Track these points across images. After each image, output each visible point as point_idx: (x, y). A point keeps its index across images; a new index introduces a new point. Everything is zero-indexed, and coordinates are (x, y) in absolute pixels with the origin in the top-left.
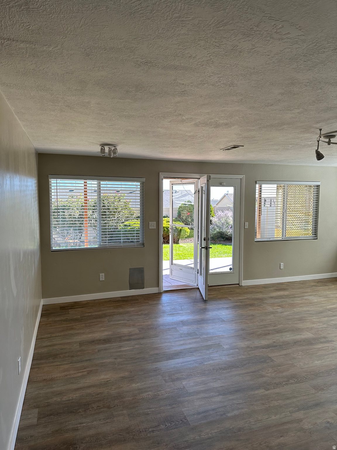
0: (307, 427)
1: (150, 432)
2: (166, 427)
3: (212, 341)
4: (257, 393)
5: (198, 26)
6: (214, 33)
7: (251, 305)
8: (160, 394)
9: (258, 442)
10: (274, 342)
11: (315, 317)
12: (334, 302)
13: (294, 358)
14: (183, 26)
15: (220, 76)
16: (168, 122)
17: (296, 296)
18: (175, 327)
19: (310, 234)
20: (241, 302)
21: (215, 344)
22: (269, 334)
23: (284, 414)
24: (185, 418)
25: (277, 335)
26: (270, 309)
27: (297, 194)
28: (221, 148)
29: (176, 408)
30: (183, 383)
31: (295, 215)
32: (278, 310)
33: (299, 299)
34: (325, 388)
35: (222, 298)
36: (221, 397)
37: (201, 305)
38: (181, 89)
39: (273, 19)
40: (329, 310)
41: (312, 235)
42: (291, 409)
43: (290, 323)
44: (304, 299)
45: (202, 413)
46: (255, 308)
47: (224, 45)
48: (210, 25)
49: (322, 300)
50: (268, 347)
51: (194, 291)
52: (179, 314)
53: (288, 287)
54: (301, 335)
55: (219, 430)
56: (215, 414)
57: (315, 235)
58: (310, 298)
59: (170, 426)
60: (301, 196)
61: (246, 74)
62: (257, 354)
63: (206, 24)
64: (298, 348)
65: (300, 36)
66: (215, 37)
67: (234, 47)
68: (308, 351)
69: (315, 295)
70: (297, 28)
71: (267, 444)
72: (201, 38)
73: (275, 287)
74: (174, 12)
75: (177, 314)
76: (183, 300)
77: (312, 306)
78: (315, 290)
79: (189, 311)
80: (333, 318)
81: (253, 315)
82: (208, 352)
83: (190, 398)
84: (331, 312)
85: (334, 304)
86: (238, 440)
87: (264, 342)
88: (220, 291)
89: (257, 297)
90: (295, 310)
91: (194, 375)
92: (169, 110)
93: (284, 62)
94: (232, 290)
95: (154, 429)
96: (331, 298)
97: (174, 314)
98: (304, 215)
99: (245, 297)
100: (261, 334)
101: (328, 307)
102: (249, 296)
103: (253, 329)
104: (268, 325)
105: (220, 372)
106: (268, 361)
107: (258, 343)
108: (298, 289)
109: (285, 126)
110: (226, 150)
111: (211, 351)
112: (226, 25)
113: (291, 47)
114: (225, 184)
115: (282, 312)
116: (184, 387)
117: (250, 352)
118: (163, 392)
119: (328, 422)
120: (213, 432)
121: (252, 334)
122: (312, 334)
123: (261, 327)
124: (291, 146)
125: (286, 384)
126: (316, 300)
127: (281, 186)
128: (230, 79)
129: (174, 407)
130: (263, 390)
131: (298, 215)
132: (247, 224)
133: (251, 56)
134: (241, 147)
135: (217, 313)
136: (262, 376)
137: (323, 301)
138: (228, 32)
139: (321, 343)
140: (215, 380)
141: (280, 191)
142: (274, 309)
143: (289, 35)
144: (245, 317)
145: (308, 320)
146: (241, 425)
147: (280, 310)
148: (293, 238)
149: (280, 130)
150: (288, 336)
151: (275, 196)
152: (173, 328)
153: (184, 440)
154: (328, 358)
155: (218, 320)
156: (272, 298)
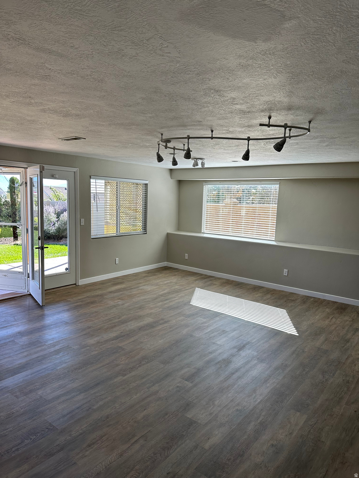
0: (163, 395)
1: (14, 452)
2: (32, 440)
3: (60, 345)
4: (115, 381)
5: (94, 23)
6: (107, 34)
7: (92, 303)
8: (14, 412)
9: (126, 421)
10: (122, 332)
11: (151, 304)
12: (164, 289)
13: (142, 343)
14: (79, 19)
15: (94, 70)
16: (10, 102)
17: (133, 287)
18: (12, 340)
19: (140, 230)
20: (81, 302)
21: (64, 347)
22: (115, 326)
23: (143, 391)
24: (50, 425)
25: (123, 325)
26: (111, 303)
27: (125, 191)
28: (60, 138)
29: (37, 419)
30: (39, 393)
31: (125, 212)
32: (119, 303)
33: (135, 290)
34: (170, 361)
35: (60, 301)
36: (83, 394)
37: (38, 312)
38: (45, 73)
39: (163, 38)
40: (161, 296)
41: (141, 230)
42: (148, 385)
43: (132, 312)
44: (139, 289)
45: (67, 414)
46: (97, 305)
47: (111, 46)
48: (106, 26)
49: (154, 288)
50: (116, 338)
51: (25, 298)
52: (13, 325)
53: (124, 281)
54: (143, 321)
55: (88, 424)
56: (81, 411)
57: (145, 230)
58: (145, 287)
59: (36, 438)
60: (129, 193)
61: (120, 75)
62: (108, 347)
63: (104, 24)
64: (143, 333)
65: (178, 57)
66: (106, 37)
67: (119, 50)
68: (151, 334)
69: (148, 284)
70: (178, 51)
71: (134, 420)
72: (92, 34)
73: (112, 282)
74: (78, 5)
75: (11, 325)
76: (14, 310)
77: (147, 295)
78: (147, 280)
79: (25, 320)
80: (166, 302)
81: (96, 312)
82: (58, 356)
83: (51, 405)
84: (164, 297)
85: (164, 290)
86: (109, 426)
87: (113, 335)
88: (56, 294)
89: (97, 294)
90: (134, 300)
91: (49, 383)
92: (19, 90)
93: (156, 74)
94: (69, 291)
95: (19, 447)
96: (161, 285)
97: (6, 327)
98: (132, 211)
99: (85, 296)
100: (108, 328)
101: (160, 293)
102: (88, 294)
103: (99, 325)
104: (112, 319)
105: (76, 372)
106: (119, 351)
107: (107, 337)
108: (133, 281)
109: (134, 127)
110: (64, 140)
111: (61, 354)
112: (121, 31)
113: (167, 63)
114: (57, 176)
115: (123, 304)
116: (41, 397)
117: (101, 347)
118: (17, 408)
119: (178, 387)
120: (83, 427)
121: (99, 329)
122: (152, 318)
123: (107, 321)
124: (130, 145)
125: (140, 366)
126: (150, 289)
127: (109, 182)
128: (102, 76)
129: (35, 419)
130: (121, 377)
131: (128, 211)
132: (83, 220)
133: (131, 62)
134: (82, 140)
135: (59, 317)
136: (117, 365)
137: (156, 289)
138: (120, 37)
139: (161, 324)
140: (73, 381)
141: (109, 187)
142: (115, 303)
143: (169, 55)
144: (89, 315)
145: (147, 307)
146: (108, 412)
147: (120, 302)
148: (127, 233)
149: (128, 129)
150: (133, 324)
151: (104, 192)
152: (9, 341)
153: (55, 445)
154: (168, 336)
155: (61, 323)
156: (111, 292)
